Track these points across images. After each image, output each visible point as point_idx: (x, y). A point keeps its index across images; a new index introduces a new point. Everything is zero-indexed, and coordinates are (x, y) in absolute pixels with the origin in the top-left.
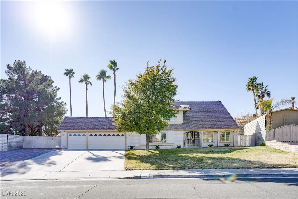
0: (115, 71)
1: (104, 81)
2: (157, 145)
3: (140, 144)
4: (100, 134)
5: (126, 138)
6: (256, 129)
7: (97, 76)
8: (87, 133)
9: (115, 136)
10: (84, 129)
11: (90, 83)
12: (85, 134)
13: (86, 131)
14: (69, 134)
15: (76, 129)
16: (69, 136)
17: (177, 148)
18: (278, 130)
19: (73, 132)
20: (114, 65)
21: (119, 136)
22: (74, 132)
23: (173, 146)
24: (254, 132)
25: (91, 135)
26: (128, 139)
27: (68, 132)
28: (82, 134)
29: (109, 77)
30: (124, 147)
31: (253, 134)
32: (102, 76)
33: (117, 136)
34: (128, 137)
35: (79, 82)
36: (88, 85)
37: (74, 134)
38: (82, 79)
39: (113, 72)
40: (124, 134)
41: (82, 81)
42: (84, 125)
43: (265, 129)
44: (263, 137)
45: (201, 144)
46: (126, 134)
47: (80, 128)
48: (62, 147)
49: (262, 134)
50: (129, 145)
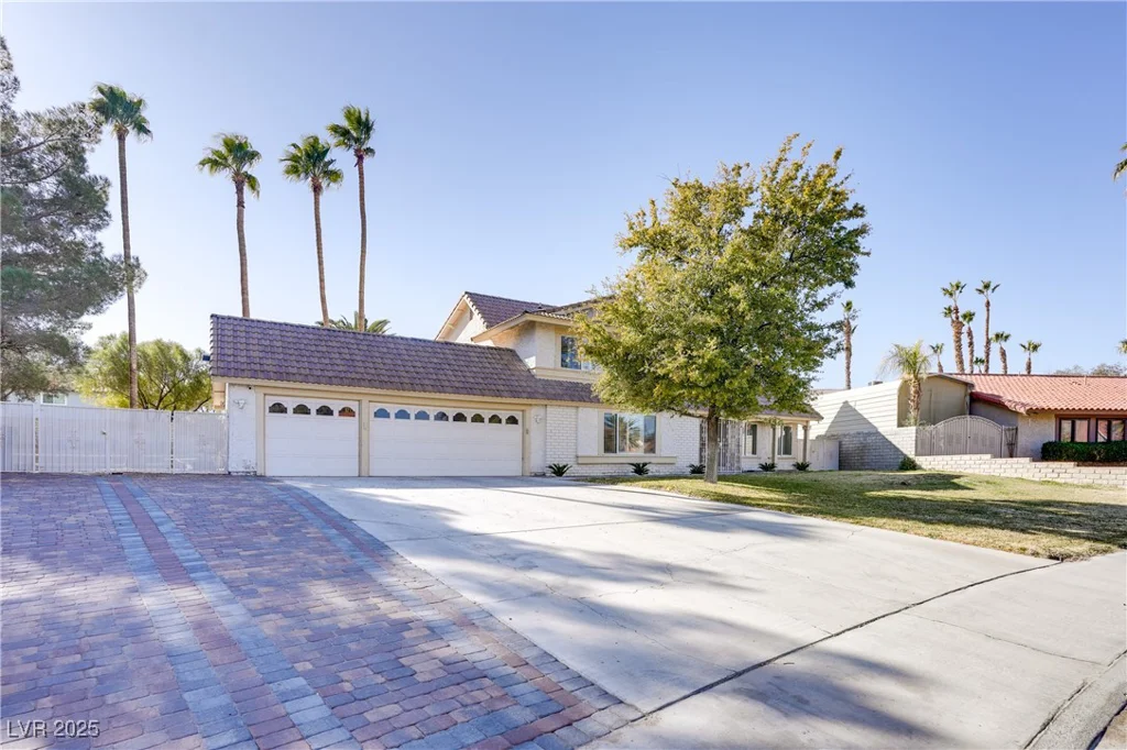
0: (360, 158)
1: (317, 189)
2: (641, 461)
3: (577, 456)
4: (422, 408)
5: (527, 432)
6: (833, 422)
8: (367, 401)
9: (482, 420)
10: (353, 382)
11: (253, 182)
12: (354, 406)
13: (363, 390)
14: (272, 401)
16: (271, 410)
17: (694, 472)
18: (940, 425)
19: (291, 393)
20: (357, 131)
21: (500, 421)
22: (296, 393)
23: (673, 466)
25: (382, 414)
26: (535, 439)
27: (266, 391)
28: (337, 406)
29: (334, 176)
32: (311, 162)
33: (490, 421)
34: (533, 427)
35: (203, 163)
36: (246, 188)
37: (299, 401)
38: (216, 152)
39: (356, 160)
40: (518, 416)
41: (215, 163)
42: (338, 362)
43: (900, 425)
44: (898, 446)
45: (738, 462)
46: (527, 414)
47: (331, 374)
48: (236, 466)
49: (890, 438)
50: (537, 462)
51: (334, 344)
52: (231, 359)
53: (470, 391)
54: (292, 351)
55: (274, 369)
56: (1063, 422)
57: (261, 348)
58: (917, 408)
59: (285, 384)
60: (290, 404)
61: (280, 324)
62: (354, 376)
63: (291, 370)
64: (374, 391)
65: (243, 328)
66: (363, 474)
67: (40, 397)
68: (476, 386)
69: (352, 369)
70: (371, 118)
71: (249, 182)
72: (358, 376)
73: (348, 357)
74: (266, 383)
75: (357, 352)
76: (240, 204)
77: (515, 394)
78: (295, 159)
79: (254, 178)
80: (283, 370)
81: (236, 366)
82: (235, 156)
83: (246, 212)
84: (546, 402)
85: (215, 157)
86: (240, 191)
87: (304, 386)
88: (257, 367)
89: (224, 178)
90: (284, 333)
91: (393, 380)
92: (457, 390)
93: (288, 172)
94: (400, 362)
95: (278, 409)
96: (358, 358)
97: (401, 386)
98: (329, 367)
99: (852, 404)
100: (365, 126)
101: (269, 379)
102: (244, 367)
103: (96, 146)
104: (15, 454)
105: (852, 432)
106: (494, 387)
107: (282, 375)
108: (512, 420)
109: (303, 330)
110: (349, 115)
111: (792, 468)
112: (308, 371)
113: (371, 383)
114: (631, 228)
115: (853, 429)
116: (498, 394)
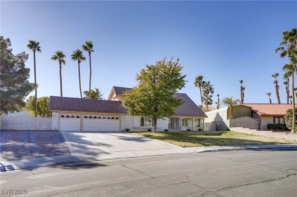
0: (90, 53)
1: (79, 62)
2: (150, 128)
3: (133, 127)
4: (95, 116)
5: (121, 121)
6: (215, 118)
7: (73, 56)
8: (82, 114)
9: (110, 119)
10: (79, 111)
11: (64, 62)
12: (79, 116)
13: (81, 112)
14: (61, 115)
15: (70, 110)
16: (61, 117)
17: (165, 131)
20: (89, 47)
21: (114, 119)
22: (66, 113)
23: (161, 129)
24: (213, 120)
25: (86, 117)
26: (123, 123)
27: (60, 113)
28: (75, 115)
29: (84, 59)
30: (118, 130)
31: (212, 122)
32: (78, 56)
33: (112, 118)
34: (122, 120)
35: (52, 58)
36: (62, 63)
37: (67, 115)
38: (55, 56)
39: (89, 54)
40: (119, 117)
41: (55, 58)
42: (77, 106)
43: (227, 119)
44: (227, 125)
45: (181, 128)
46: (121, 117)
47: (74, 109)
48: (53, 129)
49: (225, 122)
50: (123, 128)
51: (76, 102)
52: (53, 106)
53: (106, 112)
54: (67, 104)
55: (62, 108)
56: (275, 118)
57: (60, 103)
58: (231, 114)
59: (64, 111)
60: (65, 115)
61: (65, 98)
62: (79, 109)
63: (65, 108)
64: (83, 112)
65: (57, 99)
66: (81, 130)
67: (16, 112)
68: (108, 111)
69: (79, 108)
70: (92, 44)
71: (63, 62)
72: (80, 109)
73: (79, 105)
74: (60, 111)
75: (81, 103)
76: (61, 67)
77: (117, 112)
78: (73, 55)
79: (64, 61)
80: (64, 108)
81: (54, 107)
82: (59, 56)
83: (62, 69)
84: (125, 114)
85: (55, 57)
86: (60, 64)
87: (68, 111)
88: (58, 108)
89: (57, 61)
90: (66, 100)
91: (88, 110)
92: (103, 112)
93: (72, 58)
94: (91, 106)
95: (63, 116)
96: (81, 105)
97: (90, 111)
98: (74, 107)
99: (219, 113)
100: (91, 46)
101: (60, 110)
102: (55, 108)
103: (27, 60)
104: (10, 126)
105: (218, 121)
106: (112, 111)
107: (63, 109)
108: (117, 118)
109: (70, 99)
110: (87, 43)
111: (198, 130)
112: (69, 108)
113: (83, 111)
114: (138, 76)
115: (219, 120)
116: (113, 112)
